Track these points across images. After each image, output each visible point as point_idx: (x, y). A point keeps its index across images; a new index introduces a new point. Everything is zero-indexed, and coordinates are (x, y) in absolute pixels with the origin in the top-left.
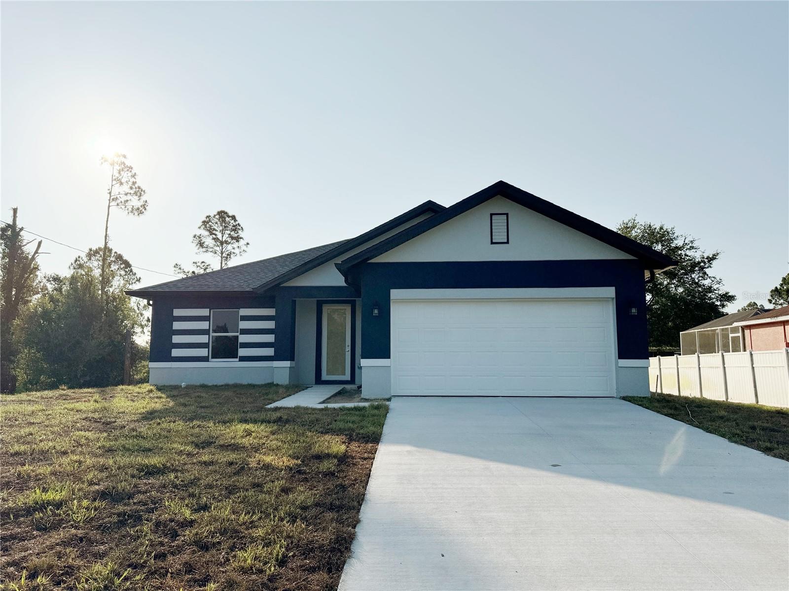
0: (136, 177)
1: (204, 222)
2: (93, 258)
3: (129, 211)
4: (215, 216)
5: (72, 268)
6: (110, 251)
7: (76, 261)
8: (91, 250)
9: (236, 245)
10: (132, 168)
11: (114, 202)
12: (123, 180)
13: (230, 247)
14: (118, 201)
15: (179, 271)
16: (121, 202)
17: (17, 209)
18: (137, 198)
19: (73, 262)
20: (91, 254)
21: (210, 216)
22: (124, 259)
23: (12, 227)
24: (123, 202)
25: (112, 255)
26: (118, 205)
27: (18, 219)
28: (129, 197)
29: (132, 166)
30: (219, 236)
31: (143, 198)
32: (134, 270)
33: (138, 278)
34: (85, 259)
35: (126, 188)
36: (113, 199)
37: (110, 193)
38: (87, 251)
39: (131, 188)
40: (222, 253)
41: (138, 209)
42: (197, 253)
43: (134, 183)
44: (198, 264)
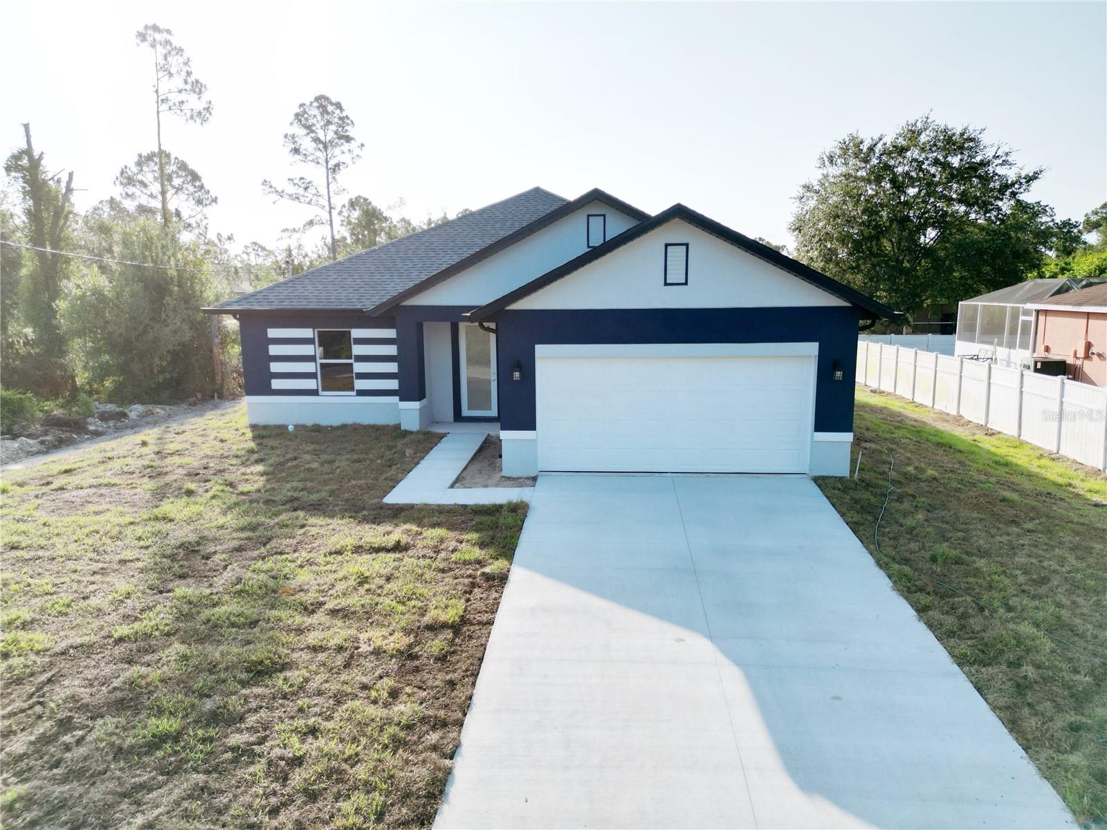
0: (190, 63)
1: (297, 115)
2: (145, 168)
3: (188, 117)
4: (311, 103)
5: (118, 183)
6: (168, 156)
7: (122, 173)
8: (140, 156)
9: (346, 146)
10: (182, 50)
11: (164, 105)
12: (173, 70)
13: (337, 151)
14: (171, 103)
15: (270, 190)
16: (175, 105)
17: (28, 124)
18: (196, 96)
19: (119, 175)
20: (142, 161)
21: (304, 104)
22: (190, 167)
23: (28, 152)
24: (177, 104)
25: (172, 162)
26: (170, 109)
27: (33, 140)
28: (183, 97)
29: (183, 47)
30: (321, 135)
31: (206, 96)
32: (207, 187)
33: (214, 197)
34: (135, 169)
35: (178, 82)
36: (162, 100)
37: (157, 91)
38: (136, 159)
39: (186, 82)
40: (327, 162)
41: (200, 113)
42: (291, 164)
43: (189, 74)
44: (296, 181)
